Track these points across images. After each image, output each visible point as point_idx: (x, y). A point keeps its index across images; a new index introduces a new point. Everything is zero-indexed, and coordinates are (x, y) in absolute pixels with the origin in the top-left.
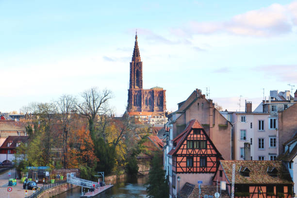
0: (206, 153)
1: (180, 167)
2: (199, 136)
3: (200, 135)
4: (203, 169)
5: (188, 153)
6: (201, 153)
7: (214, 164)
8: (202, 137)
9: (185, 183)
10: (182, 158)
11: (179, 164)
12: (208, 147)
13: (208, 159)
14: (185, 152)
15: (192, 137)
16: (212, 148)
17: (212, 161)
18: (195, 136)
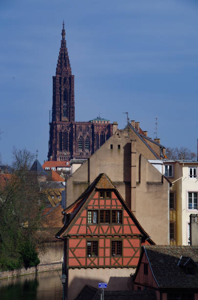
0: (121, 232)
1: (75, 257)
2: (108, 202)
3: (112, 200)
4: (116, 262)
5: (89, 233)
6: (113, 232)
7: (136, 252)
8: (114, 203)
9: (83, 286)
10: (77, 241)
11: (73, 252)
12: (125, 221)
13: (125, 243)
14: (83, 231)
15: (96, 203)
16: (132, 222)
17: (132, 247)
18: (102, 202)
